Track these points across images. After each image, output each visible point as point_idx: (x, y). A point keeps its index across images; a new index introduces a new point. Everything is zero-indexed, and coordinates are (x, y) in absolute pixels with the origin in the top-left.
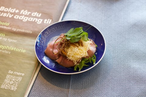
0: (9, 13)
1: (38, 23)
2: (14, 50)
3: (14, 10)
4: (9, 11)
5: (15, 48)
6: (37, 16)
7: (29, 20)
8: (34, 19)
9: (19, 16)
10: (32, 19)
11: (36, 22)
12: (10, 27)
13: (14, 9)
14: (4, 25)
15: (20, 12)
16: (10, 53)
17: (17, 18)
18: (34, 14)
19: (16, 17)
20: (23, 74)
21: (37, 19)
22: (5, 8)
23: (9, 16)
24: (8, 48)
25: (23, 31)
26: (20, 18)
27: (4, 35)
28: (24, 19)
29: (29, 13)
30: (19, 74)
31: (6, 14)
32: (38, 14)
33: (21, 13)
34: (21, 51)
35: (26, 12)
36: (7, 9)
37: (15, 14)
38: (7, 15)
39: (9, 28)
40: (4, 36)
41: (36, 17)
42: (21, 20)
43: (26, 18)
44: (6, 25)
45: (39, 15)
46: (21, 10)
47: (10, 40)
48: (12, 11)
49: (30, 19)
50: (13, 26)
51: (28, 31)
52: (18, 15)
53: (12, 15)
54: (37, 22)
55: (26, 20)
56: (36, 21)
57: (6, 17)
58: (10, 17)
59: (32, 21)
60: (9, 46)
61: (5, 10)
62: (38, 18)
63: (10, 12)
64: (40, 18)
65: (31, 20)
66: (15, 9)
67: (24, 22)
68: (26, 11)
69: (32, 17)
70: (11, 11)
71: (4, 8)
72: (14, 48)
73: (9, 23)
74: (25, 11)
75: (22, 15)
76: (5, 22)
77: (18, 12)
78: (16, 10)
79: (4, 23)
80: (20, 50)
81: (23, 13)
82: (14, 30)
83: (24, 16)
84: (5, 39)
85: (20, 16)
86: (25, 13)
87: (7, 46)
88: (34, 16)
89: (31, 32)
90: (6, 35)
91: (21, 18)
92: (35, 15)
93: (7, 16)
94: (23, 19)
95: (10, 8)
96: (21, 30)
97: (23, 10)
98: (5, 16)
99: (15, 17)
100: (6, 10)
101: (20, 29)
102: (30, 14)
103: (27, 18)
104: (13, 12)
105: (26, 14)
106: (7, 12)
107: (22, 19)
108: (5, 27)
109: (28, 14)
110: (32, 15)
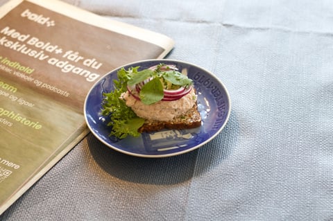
0: (42, 52)
1: (88, 79)
2: (22, 122)
3: (54, 48)
4: (43, 48)
5: (25, 119)
6: (93, 66)
7: (74, 71)
8: (85, 71)
9: (57, 61)
10: (80, 70)
11: (85, 78)
12: (32, 77)
13: (54, 46)
14: (22, 72)
15: (64, 53)
16: (11, 125)
17: (53, 63)
18: (88, 62)
19: (53, 61)
20: (17, 167)
21: (89, 73)
22: (40, 41)
23: (40, 56)
24: (11, 115)
25: (53, 89)
26: (58, 65)
27: (16, 89)
28: (66, 68)
29: (81, 58)
30: (10, 164)
31: (36, 52)
32: (96, 63)
33: (64, 56)
34: (32, 125)
35: (75, 57)
36: (42, 43)
37: (52, 55)
38: (36, 55)
39: (29, 79)
40: (14, 92)
41: (89, 68)
42: (59, 68)
43: (69, 67)
44: (27, 72)
45: (96, 65)
46: (68, 51)
47: (22, 102)
48: (50, 49)
49: (77, 70)
50: (39, 76)
51: (61, 92)
52: (57, 58)
53: (47, 57)
54: (88, 77)
55: (69, 70)
56: (86, 76)
57: (33, 57)
58: (41, 58)
59: (78, 75)
60: (14, 112)
61: (37, 46)
62: (93, 70)
63: (44, 50)
64: (97, 71)
65: (78, 73)
66: (56, 47)
67: (63, 73)
68: (77, 53)
69: (81, 68)
70: (47, 49)
71: (37, 40)
72: (23, 118)
73: (33, 70)
74: (73, 53)
75: (65, 59)
76: (26, 66)
77: (59, 54)
78: (58, 49)
79: (24, 68)
80: (33, 123)
81: (69, 58)
82: (38, 83)
83: (67, 62)
84: (14, 98)
85: (60, 61)
86: (72, 57)
87: (10, 112)
88: (86, 66)
89: (67, 95)
90: (18, 91)
91: (61, 64)
92: (88, 65)
93: (36, 57)
94: (63, 68)
95: (48, 44)
96: (50, 88)
97: (72, 52)
98: (33, 55)
99: (49, 62)
100: (40, 45)
101: (48, 84)
102: (81, 61)
103: (72, 67)
104: (51, 51)
105: (73, 59)
106: (39, 50)
107: (61, 66)
108: (22, 76)
109: (76, 61)
110: (85, 63)
